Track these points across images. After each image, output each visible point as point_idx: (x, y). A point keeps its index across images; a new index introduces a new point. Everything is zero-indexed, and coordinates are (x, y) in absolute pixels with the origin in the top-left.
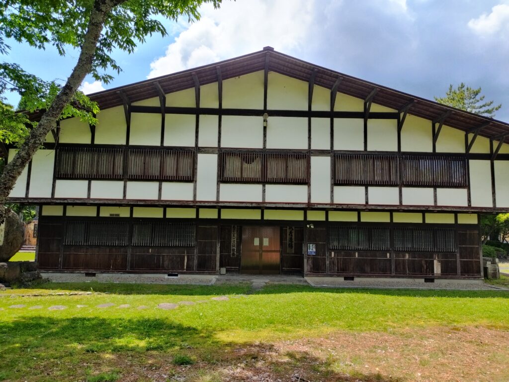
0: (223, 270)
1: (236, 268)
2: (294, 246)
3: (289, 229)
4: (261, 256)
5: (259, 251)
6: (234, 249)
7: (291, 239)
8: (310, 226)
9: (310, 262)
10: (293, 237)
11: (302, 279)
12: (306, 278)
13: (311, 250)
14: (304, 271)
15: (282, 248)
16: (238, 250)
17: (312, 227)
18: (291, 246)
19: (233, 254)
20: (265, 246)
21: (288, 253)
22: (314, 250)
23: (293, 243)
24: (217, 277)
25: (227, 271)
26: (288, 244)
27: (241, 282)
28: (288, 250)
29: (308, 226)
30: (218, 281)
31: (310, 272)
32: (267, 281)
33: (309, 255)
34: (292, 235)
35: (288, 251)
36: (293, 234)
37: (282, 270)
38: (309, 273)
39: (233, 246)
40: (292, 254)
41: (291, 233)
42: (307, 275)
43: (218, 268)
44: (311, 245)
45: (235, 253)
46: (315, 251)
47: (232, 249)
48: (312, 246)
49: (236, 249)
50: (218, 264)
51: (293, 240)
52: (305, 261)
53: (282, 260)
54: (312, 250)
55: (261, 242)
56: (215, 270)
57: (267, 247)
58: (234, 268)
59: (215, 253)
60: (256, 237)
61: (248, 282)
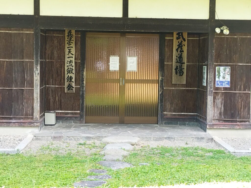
0: (51, 117)
1: (76, 113)
2: (185, 71)
3: (177, 39)
4: (122, 89)
5: (118, 81)
6: (71, 78)
7: (180, 57)
8: (222, 31)
9: (219, 101)
10: (185, 54)
11: (201, 134)
12: (210, 133)
13: (221, 79)
14: (206, 119)
15: (162, 76)
16: (79, 80)
17: (226, 32)
18: (179, 71)
19: (70, 87)
20: (130, 72)
21: (175, 85)
22: (228, 78)
23: (185, 66)
24: (36, 131)
25: (58, 118)
26: (174, 67)
27: (82, 142)
28: (175, 79)
29: (218, 30)
30: (37, 139)
31: (219, 120)
32: (135, 140)
33: (217, 89)
34: (182, 51)
35: (173, 80)
36: (185, 49)
37: (162, 116)
38: (217, 122)
39: (68, 72)
40: (183, 85)
41: (180, 46)
42: (212, 127)
43: (37, 114)
44: (222, 68)
45: (73, 85)
46: (229, 80)
47: (66, 76)
48: (225, 70)
49: (73, 76)
50: (37, 106)
51: (185, 60)
52: (210, 99)
53: (162, 96)
54: (224, 78)
55: (123, 64)
56: (32, 118)
57: (133, 73)
58: (72, 113)
59: (31, 84)
60: (114, 54)
61: (98, 143)
